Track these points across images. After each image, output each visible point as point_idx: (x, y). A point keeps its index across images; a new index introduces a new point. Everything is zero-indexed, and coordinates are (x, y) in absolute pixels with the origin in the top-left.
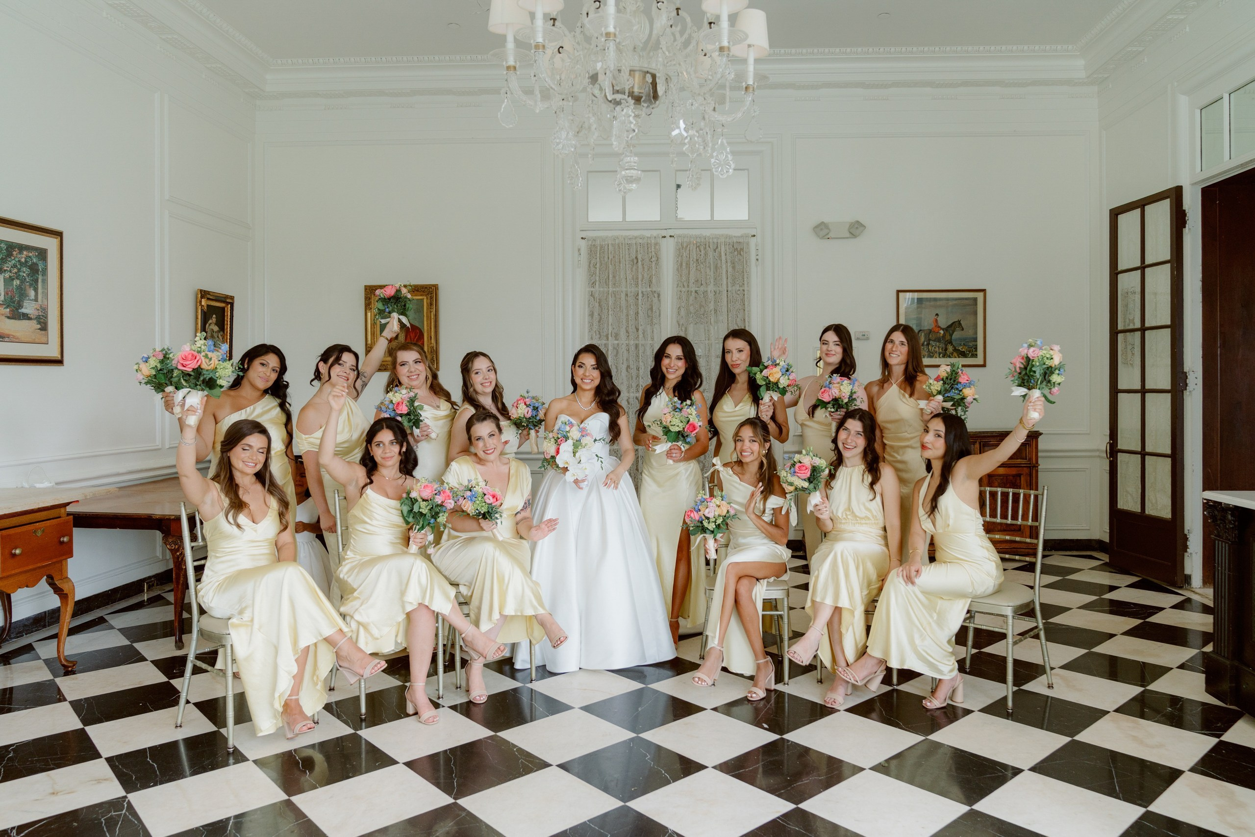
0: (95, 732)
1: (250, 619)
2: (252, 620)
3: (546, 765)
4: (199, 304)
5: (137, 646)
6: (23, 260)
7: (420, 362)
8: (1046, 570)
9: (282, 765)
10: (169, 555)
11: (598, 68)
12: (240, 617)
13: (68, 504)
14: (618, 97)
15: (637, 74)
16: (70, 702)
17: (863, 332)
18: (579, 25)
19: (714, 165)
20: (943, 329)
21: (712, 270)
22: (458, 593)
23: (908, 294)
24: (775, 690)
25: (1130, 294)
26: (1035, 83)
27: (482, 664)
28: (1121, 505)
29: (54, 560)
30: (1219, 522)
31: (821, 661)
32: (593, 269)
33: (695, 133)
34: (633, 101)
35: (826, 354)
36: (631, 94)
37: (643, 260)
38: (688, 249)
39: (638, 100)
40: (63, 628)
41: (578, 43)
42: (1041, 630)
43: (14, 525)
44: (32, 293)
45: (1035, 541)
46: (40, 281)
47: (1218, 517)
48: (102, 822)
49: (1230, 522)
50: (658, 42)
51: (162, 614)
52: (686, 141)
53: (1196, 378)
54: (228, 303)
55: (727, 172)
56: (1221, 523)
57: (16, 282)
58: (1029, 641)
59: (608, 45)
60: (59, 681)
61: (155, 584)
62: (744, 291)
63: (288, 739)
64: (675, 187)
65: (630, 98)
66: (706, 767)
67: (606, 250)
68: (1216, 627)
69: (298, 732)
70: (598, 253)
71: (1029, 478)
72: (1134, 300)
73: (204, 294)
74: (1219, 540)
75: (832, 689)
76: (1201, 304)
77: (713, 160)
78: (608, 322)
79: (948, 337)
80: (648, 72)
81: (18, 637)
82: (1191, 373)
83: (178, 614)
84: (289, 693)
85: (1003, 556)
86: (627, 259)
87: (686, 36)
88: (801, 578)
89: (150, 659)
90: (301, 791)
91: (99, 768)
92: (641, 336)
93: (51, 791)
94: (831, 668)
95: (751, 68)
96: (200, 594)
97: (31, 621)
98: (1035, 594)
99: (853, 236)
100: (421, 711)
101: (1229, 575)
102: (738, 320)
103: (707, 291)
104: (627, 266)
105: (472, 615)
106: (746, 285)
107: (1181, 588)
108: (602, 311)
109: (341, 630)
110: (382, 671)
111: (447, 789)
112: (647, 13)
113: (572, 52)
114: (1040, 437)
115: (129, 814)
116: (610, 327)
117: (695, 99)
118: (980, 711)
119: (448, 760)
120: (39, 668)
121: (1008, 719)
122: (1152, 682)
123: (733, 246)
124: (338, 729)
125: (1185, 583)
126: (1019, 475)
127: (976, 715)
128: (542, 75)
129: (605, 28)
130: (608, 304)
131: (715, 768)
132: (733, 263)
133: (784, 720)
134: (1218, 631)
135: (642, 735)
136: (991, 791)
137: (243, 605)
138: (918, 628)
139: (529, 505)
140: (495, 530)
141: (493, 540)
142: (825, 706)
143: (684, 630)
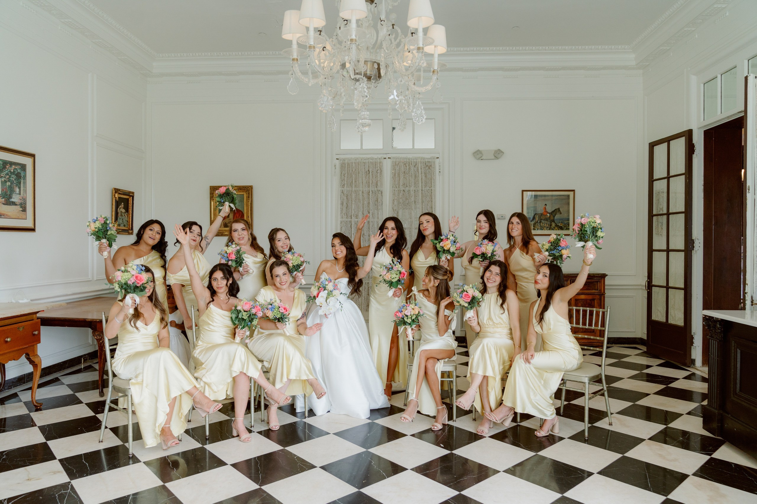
0: (53, 444)
1: (141, 381)
2: (143, 381)
3: (313, 467)
4: (114, 196)
5: (77, 394)
6: (12, 171)
7: (245, 230)
8: (608, 355)
9: (160, 466)
10: (96, 342)
11: (346, 60)
12: (136, 379)
13: (38, 312)
14: (358, 77)
15: (369, 64)
16: (38, 427)
17: (501, 215)
18: (335, 34)
19: (414, 117)
20: (549, 213)
21: (413, 178)
22: (263, 366)
23: (529, 192)
24: (448, 425)
25: (660, 193)
26: (605, 68)
27: (277, 408)
28: (654, 317)
29: (30, 345)
30: (712, 329)
31: (475, 408)
32: (343, 177)
33: (403, 98)
34: (367, 79)
35: (480, 228)
36: (365, 75)
37: (373, 172)
38: (399, 165)
39: (369, 78)
40: (35, 384)
41: (334, 45)
42: (605, 391)
43: (7, 324)
44: (17, 190)
45: (602, 339)
46: (22, 183)
47: (711, 326)
48: (56, 497)
49: (719, 329)
50: (381, 44)
51: (92, 376)
52: (398, 102)
53: (700, 243)
54: (130, 196)
55: (421, 121)
56: (713, 329)
57: (8, 184)
58: (598, 398)
59: (351, 46)
60: (33, 415)
61: (88, 359)
62: (432, 190)
63: (164, 450)
64: (391, 129)
65: (365, 77)
66: (407, 469)
67: (351, 166)
68: (710, 390)
69: (170, 446)
70: (346, 168)
71: (599, 301)
72: (663, 196)
73: (117, 191)
74: (712, 339)
75: (482, 424)
76: (703, 199)
77: (413, 114)
78: (352, 208)
79: (552, 218)
80: (375, 62)
81: (9, 389)
82: (697, 240)
83: (101, 376)
84: (164, 423)
85: (583, 347)
86: (363, 171)
87: (398, 41)
88: (464, 359)
89: (85, 402)
90: (171, 480)
91: (55, 465)
93: (28, 478)
94: (481, 412)
95: (436, 60)
96: (113, 365)
97: (17, 379)
98: (602, 370)
99: (496, 158)
100: (241, 435)
101: (717, 360)
102: (428, 207)
103: (410, 190)
104: (363, 175)
105: (271, 379)
106: (433, 187)
107: (689, 367)
108: (348, 202)
109: (195, 386)
110: (218, 411)
111: (256, 480)
112: (375, 27)
113: (330, 50)
114: (606, 277)
115: (72, 492)
116: (353, 211)
117: (402, 78)
118: (568, 438)
119: (256, 463)
120: (21, 407)
121: (585, 443)
122: (671, 422)
123: (426, 164)
124: (193, 444)
125: (692, 364)
126: (594, 300)
127: (567, 441)
128: (313, 64)
129: (350, 36)
130: (352, 198)
131: (412, 469)
132: (425, 174)
133: (453, 442)
134: (710, 392)
135: (369, 450)
136: (574, 486)
137: (138, 372)
138: (532, 389)
139: (305, 315)
140: (285, 329)
141: (284, 335)
142: (477, 434)
143: (394, 389)
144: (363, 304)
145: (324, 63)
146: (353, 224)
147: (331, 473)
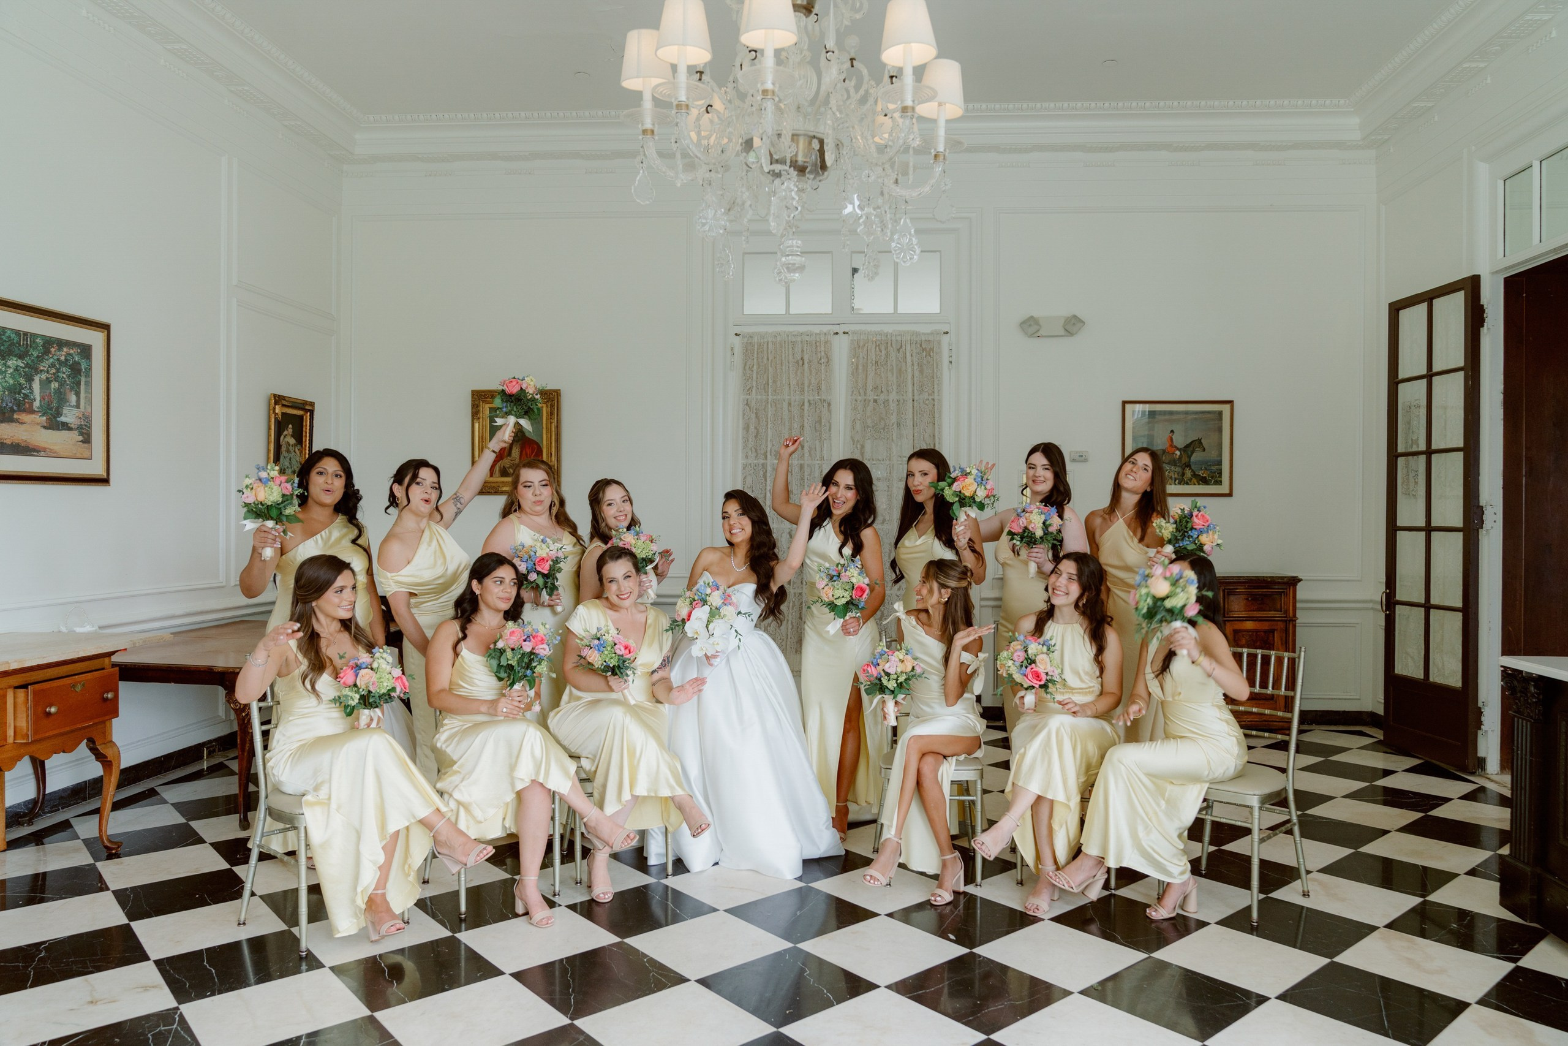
0: (140, 928)
1: (327, 797)
2: (329, 799)
3: (682, 980)
4: (272, 412)
5: (194, 824)
6: (63, 358)
8: (1302, 749)
9: (365, 974)
10: (232, 717)
11: (753, 132)
12: (315, 793)
13: (113, 653)
14: (778, 168)
15: (802, 140)
16: (113, 891)
17: (1079, 452)
18: (731, 79)
19: (895, 251)
20: (1180, 450)
21: (895, 375)
22: (580, 767)
23: (1138, 405)
24: (965, 893)
25: (1412, 408)
26: (1296, 146)
27: (608, 855)
28: (1399, 669)
29: (96, 721)
30: (1519, 695)
31: (1022, 857)
32: (748, 372)
33: (872, 212)
34: (796, 173)
35: (1034, 480)
36: (794, 164)
37: (810, 361)
38: (866, 348)
39: (802, 170)
40: (106, 803)
41: (730, 101)
42: (1295, 824)
43: (49, 678)
44: (73, 398)
45: (1289, 715)
46: (82, 383)
47: (1519, 690)
48: (149, 1038)
49: (1533, 696)
50: (827, 100)
51: (225, 786)
52: (861, 221)
53: (1495, 513)
54: (307, 411)
55: (910, 258)
56: (1522, 696)
57: (55, 385)
58: (1281, 837)
59: (765, 105)
60: (101, 866)
61: (217, 750)
62: (933, 400)
63: (372, 941)
64: (851, 271)
65: (792, 168)
66: (879, 987)
67: (765, 349)
68: (1514, 825)
69: (384, 934)
70: (756, 353)
71: (1284, 635)
72: (1419, 416)
73: (278, 399)
74: (1518, 718)
75: (1035, 893)
76: (1502, 422)
77: (893, 245)
78: (767, 437)
79: (1185, 460)
80: (814, 137)
81: (52, 812)
82: (1489, 508)
83: (243, 786)
86: (791, 360)
87: (862, 92)
88: (1000, 754)
89: (209, 841)
90: (387, 1005)
91: (147, 972)
92: (807, 454)
93: (90, 1000)
94: (1035, 867)
95: (942, 132)
96: (269, 765)
97: (69, 792)
98: (1288, 780)
99: (1069, 334)
100: (532, 911)
101: (1531, 761)
102: (927, 436)
103: (888, 400)
104: (791, 369)
105: (596, 794)
106: (936, 394)
107: (1473, 773)
108: (759, 424)
109: (438, 810)
110: (486, 860)
111: (562, 1008)
112: (815, 64)
113: (722, 112)
114: (1299, 584)
115: (182, 1029)
116: (769, 443)
117: (871, 169)
118: (1217, 923)
119: (564, 971)
120: (77, 850)
121: (1252, 934)
122: (1434, 891)
123: (921, 345)
124: (433, 931)
125: (1479, 767)
126: (1272, 631)
127: (1213, 930)
128: (685, 140)
129: (762, 84)
130: (767, 415)
131: (888, 987)
132: (920, 365)
133: (975, 930)
134: (1516, 829)
135: (800, 946)
136: (1228, 1024)
137: (320, 780)
138: (1143, 819)
139: (667, 662)
140: (626, 691)
141: (623, 703)
142: (1025, 913)
143: (852, 817)
144: (789, 637)
145: (708, 138)
146: (768, 471)
147: (719, 992)
